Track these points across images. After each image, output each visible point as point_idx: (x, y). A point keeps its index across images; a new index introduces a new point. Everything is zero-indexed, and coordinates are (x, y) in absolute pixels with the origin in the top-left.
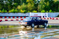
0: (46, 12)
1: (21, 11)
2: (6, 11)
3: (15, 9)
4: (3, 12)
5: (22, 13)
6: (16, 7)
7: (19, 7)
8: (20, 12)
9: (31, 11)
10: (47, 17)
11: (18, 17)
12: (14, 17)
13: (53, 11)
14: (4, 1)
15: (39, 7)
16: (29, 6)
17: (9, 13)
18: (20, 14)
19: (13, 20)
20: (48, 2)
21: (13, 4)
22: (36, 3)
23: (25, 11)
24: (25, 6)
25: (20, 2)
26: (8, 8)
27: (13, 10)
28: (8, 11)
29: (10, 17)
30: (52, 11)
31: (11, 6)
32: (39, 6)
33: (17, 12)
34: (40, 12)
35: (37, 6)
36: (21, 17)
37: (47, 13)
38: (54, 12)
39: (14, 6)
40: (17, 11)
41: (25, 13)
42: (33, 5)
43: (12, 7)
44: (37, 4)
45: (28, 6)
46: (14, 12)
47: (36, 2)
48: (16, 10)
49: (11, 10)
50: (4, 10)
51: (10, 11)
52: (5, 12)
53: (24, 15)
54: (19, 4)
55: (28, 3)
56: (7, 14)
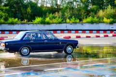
1: (105, 20)
2: (78, 21)
3: (93, 17)
4: (73, 23)
5: (107, 23)
6: (96, 14)
7: (101, 13)
8: (103, 22)
11: (98, 31)
12: (91, 31)
14: (75, 3)
17: (82, 24)
18: (102, 26)
19: (90, 37)
21: (91, 7)
23: (111, 20)
25: (103, 4)
26: (81, 15)
27: (89, 19)
28: (81, 20)
29: (85, 30)
31: (87, 10)
33: (96, 23)
36: (105, 31)
39: (92, 10)
41: (111, 23)
43: (88, 13)
46: (92, 23)
48: (96, 19)
49: (86, 18)
50: (74, 19)
51: (85, 21)
52: (76, 23)
53: (110, 27)
54: (101, 8)
56: (78, 27)
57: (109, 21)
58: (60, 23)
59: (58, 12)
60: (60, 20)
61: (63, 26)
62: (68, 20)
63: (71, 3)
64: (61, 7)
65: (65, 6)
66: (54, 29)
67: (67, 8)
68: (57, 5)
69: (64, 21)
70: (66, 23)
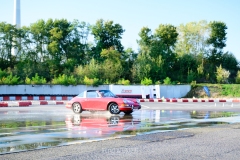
0: (154, 83)
1: (86, 80)
2: (44, 81)
3: (69, 76)
4: (37, 84)
5: (89, 85)
6: (72, 70)
7: (80, 70)
8: (84, 84)
9: (115, 81)
10: (158, 96)
12: (65, 97)
13: (175, 80)
14: (39, 54)
15: (136, 70)
16: (107, 66)
17: (51, 86)
20: (160, 57)
21: (64, 61)
22: (127, 60)
23: (96, 80)
24: (98, 67)
25: (83, 57)
26: (48, 73)
27: (62, 78)
28: (49, 80)
29: (56, 96)
30: (172, 81)
32: (134, 66)
33: (73, 84)
34: (138, 82)
35: (131, 67)
37: (157, 87)
38: (176, 84)
39: (67, 66)
40: (74, 80)
41: (96, 85)
42: (118, 65)
43: (60, 70)
44: (131, 63)
45: (105, 67)
46: (66, 84)
47: (126, 57)
48: (72, 79)
49: (57, 76)
50: (37, 77)
51: (54, 81)
52: (41, 84)
54: (80, 63)
55: (105, 58)
56: (45, 90)
57: (92, 81)
58: (14, 84)
59: (12, 67)
60: (15, 79)
61: (20, 89)
62: (28, 80)
63: (34, 53)
64: (18, 60)
65: (24, 57)
66: (5, 93)
67: (26, 61)
68: (10, 56)
69: (21, 81)
70: (24, 83)
